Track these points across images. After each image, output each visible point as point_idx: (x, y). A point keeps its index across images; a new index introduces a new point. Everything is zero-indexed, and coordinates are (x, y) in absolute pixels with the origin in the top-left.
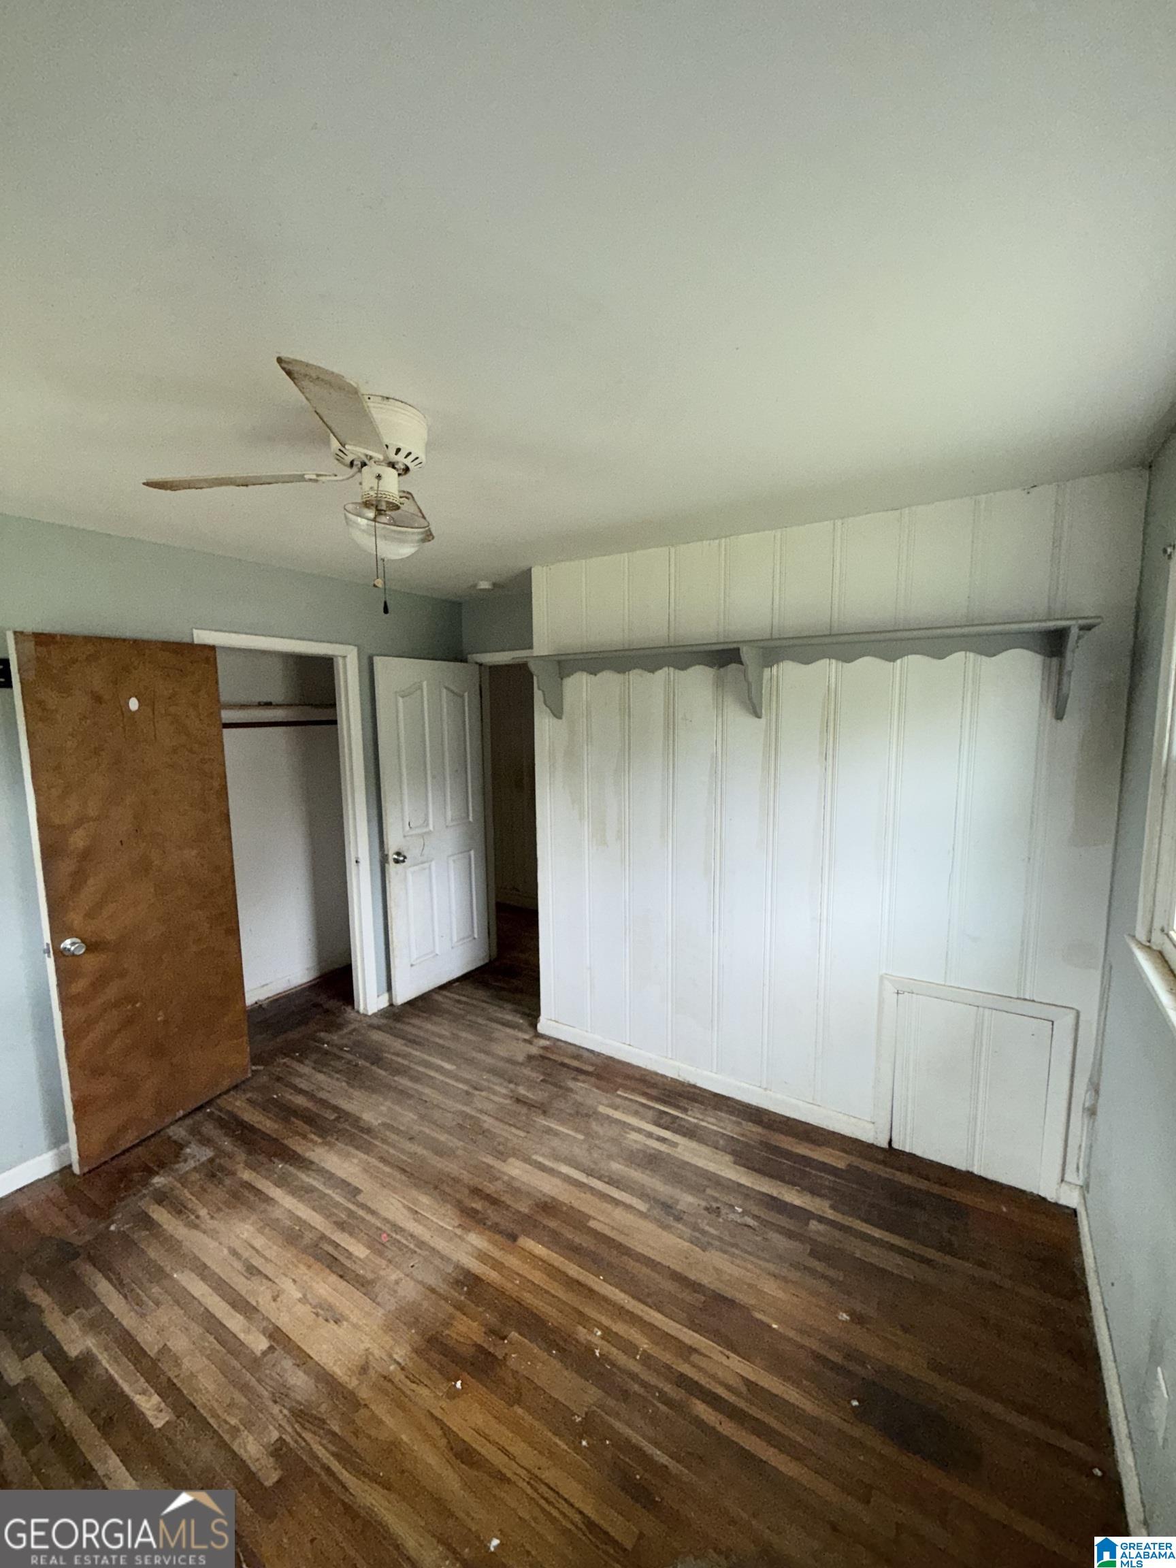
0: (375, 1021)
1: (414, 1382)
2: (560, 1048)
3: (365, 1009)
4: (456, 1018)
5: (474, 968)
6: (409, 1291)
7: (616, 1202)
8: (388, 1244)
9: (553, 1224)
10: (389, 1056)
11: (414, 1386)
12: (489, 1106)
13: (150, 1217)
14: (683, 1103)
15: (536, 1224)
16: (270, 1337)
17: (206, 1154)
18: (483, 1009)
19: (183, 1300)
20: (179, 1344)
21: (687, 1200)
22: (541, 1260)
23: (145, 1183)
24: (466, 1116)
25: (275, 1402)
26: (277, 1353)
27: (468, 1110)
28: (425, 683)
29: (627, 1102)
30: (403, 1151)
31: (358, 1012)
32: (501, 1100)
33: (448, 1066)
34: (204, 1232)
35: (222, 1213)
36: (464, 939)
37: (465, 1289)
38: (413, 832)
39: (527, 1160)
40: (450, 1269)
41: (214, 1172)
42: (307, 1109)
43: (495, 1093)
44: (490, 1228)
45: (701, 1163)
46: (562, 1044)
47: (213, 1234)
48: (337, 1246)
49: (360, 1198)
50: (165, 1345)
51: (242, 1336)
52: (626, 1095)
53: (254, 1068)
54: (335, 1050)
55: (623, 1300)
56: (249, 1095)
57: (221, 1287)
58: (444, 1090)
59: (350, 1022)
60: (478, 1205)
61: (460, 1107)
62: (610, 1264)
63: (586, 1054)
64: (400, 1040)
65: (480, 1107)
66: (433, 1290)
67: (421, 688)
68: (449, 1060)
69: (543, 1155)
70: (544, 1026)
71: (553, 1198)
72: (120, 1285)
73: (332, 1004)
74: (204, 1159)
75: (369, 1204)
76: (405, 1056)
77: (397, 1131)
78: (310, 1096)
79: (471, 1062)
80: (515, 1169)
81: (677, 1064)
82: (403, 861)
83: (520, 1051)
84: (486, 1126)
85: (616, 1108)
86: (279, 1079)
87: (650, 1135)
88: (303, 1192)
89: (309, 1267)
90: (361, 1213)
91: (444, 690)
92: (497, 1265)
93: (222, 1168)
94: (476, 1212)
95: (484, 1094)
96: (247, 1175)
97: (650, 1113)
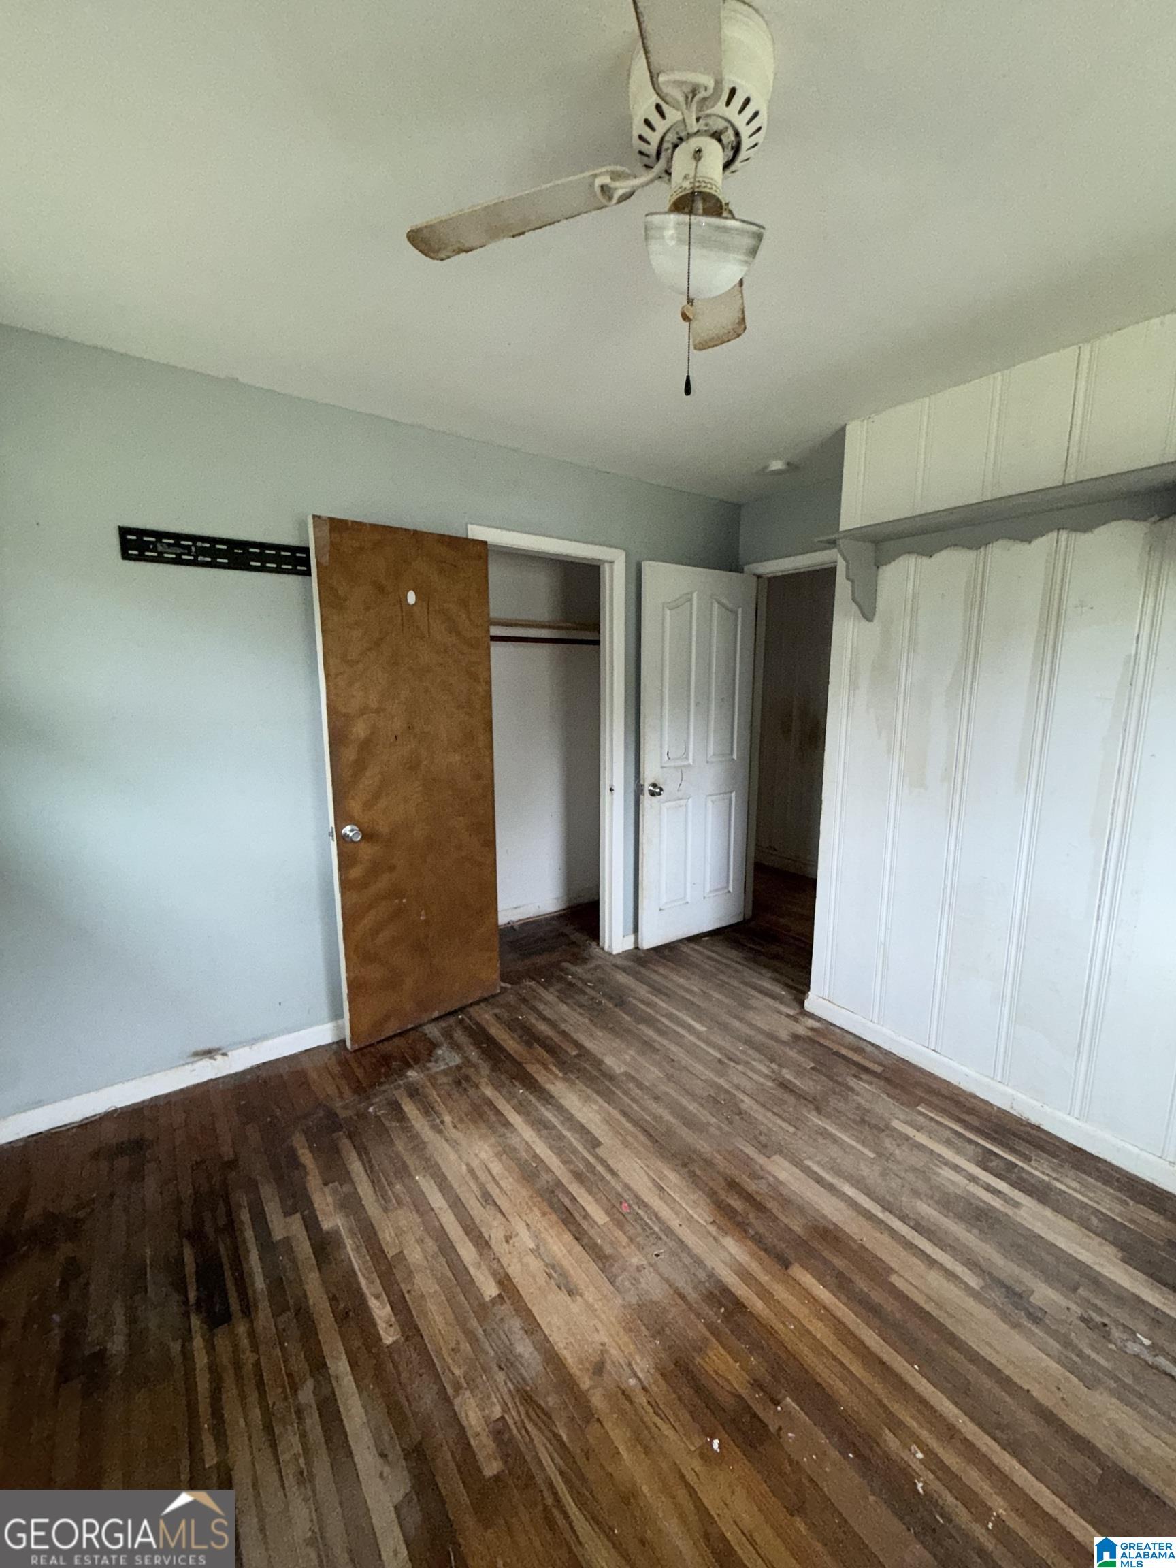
0: (619, 962)
1: (658, 1415)
2: (834, 1034)
3: (610, 946)
4: (705, 976)
5: (724, 924)
6: (653, 1287)
7: (931, 1262)
8: (629, 1217)
9: (839, 1262)
10: (634, 1002)
11: (657, 1419)
12: (747, 1085)
13: (402, 1109)
14: (1022, 1147)
15: (812, 1253)
16: (500, 1283)
17: (455, 1060)
18: (736, 971)
19: (422, 1207)
20: (415, 1255)
21: (1044, 1294)
22: (825, 1308)
23: (401, 1074)
24: (720, 1088)
25: (501, 1368)
26: (505, 1305)
27: (721, 1081)
28: (695, 595)
29: (933, 1124)
30: (644, 1109)
31: (603, 949)
32: (762, 1080)
33: (698, 1026)
34: (447, 1140)
35: (463, 1126)
36: (717, 890)
37: (723, 1310)
38: (672, 764)
39: (798, 1164)
40: (702, 1275)
41: (461, 1080)
42: (548, 1037)
43: (753, 1069)
44: (753, 1238)
45: (1061, 1243)
46: (838, 1031)
47: (455, 1144)
48: (574, 1199)
49: (599, 1151)
50: (402, 1252)
51: (472, 1270)
52: (932, 1115)
53: (503, 985)
54: (580, 984)
55: (957, 1417)
56: (497, 1011)
57: (456, 1204)
58: (691, 1050)
59: (592, 957)
60: (737, 1203)
61: (711, 1075)
62: (928, 1351)
63: (869, 1049)
64: (645, 987)
65: (736, 1081)
66: (682, 1297)
67: (690, 600)
68: (699, 1019)
69: (819, 1163)
70: (812, 1003)
71: (835, 1225)
72: (370, 1169)
73: (576, 936)
74: (452, 1064)
75: (610, 1162)
76: (648, 1004)
77: (640, 1085)
78: (553, 1024)
79: (724, 1027)
80: (782, 1171)
81: (1010, 1091)
82: (660, 794)
83: (785, 1028)
84: (744, 1106)
85: (919, 1129)
86: (524, 1001)
87: (973, 1179)
88: (540, 1125)
89: (544, 1214)
90: (600, 1168)
91: (716, 605)
92: (765, 1294)
93: (467, 1078)
94: (734, 1211)
95: (740, 1067)
96: (489, 1092)
97: (970, 1149)
